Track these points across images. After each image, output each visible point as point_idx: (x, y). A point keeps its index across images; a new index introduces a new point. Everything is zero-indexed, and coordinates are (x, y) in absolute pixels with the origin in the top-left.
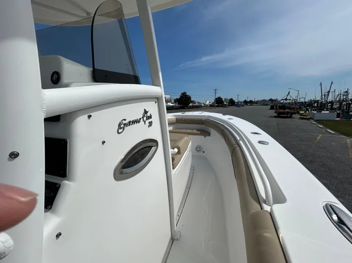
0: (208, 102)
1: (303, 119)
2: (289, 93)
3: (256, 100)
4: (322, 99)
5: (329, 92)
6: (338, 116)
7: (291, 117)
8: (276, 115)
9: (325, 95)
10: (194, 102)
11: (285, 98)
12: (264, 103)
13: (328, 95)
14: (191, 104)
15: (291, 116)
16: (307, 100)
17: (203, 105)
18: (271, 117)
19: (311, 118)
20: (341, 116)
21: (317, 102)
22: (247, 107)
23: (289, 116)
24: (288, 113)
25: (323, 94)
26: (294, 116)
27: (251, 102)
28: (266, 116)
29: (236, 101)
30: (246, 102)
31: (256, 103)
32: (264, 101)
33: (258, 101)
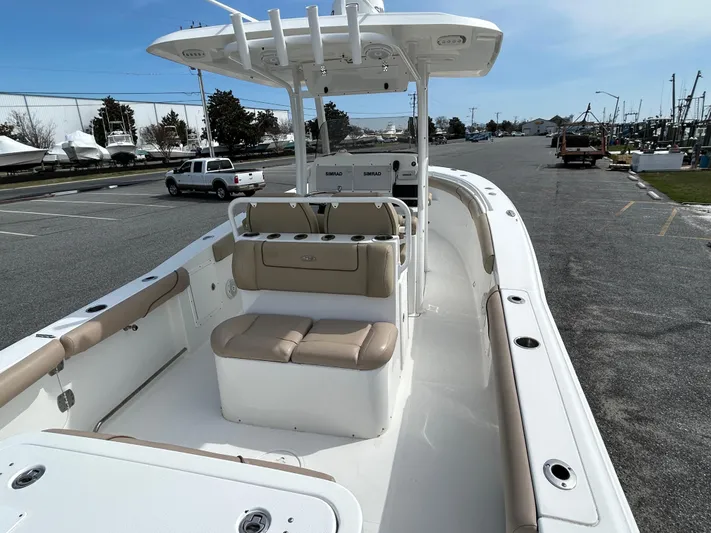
0: (394, 128)
1: (616, 169)
2: (589, 108)
3: (520, 121)
4: (673, 116)
5: (689, 99)
6: (687, 161)
7: (592, 166)
8: (560, 160)
9: (680, 108)
10: (355, 131)
11: (581, 120)
12: (538, 128)
13: (688, 106)
14: (348, 138)
15: (593, 163)
16: (640, 121)
17: (380, 138)
18: (549, 167)
19: (631, 168)
20: (693, 160)
21: (662, 124)
22: (496, 140)
23: (589, 163)
24: (585, 156)
25: (676, 105)
26: (599, 162)
27: (507, 127)
28: (537, 166)
29: (468, 124)
30: (492, 127)
31: (519, 128)
32: (540, 122)
33: (524, 123)
